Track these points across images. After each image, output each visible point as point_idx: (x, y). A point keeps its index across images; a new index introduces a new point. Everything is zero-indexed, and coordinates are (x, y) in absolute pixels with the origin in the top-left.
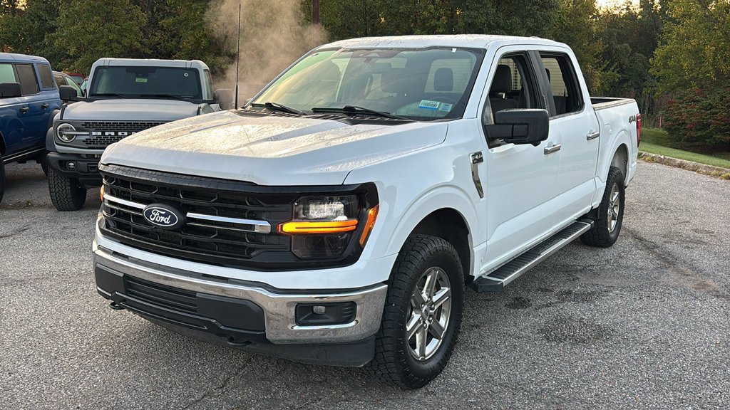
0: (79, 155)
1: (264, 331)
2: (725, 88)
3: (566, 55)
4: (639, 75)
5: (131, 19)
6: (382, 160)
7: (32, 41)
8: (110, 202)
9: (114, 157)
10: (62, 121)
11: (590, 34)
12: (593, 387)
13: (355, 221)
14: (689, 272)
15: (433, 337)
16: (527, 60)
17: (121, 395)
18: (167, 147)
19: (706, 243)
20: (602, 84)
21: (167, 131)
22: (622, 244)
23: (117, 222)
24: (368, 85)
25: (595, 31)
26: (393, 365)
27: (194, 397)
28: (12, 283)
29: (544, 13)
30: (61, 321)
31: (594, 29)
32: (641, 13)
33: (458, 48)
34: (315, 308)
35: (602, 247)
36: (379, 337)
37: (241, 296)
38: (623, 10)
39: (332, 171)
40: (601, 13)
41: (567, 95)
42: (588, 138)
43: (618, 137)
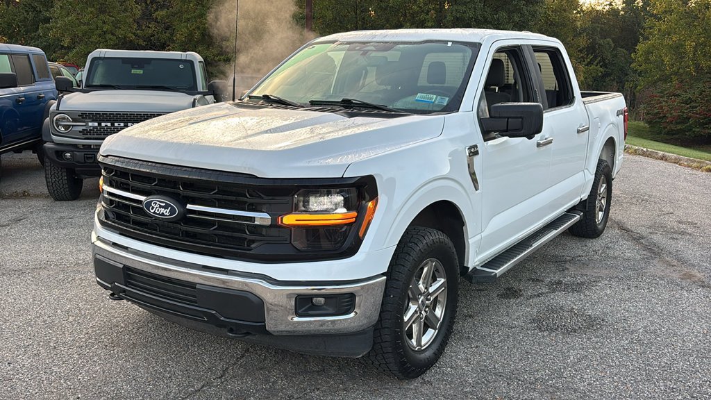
0: (75, 146)
1: (264, 322)
2: (704, 82)
3: (558, 50)
4: (621, 70)
5: (125, 10)
6: (381, 152)
7: (27, 32)
8: (110, 194)
9: (114, 148)
10: (58, 111)
11: (575, 29)
12: (586, 376)
13: (354, 214)
14: (675, 262)
15: (429, 327)
16: (520, 54)
17: (121, 385)
18: (166, 139)
19: (690, 235)
20: (586, 78)
21: (165, 122)
22: (609, 234)
23: (116, 213)
24: (362, 78)
25: (579, 26)
26: (390, 355)
27: (193, 386)
28: (9, 273)
29: (530, 8)
30: (59, 311)
31: (579, 24)
32: (623, 9)
33: (453, 42)
34: (314, 299)
35: (590, 238)
36: (378, 327)
37: (240, 287)
38: (606, 5)
39: (332, 163)
40: (584, 8)
41: (557, 89)
42: (579, 132)
43: (606, 130)
